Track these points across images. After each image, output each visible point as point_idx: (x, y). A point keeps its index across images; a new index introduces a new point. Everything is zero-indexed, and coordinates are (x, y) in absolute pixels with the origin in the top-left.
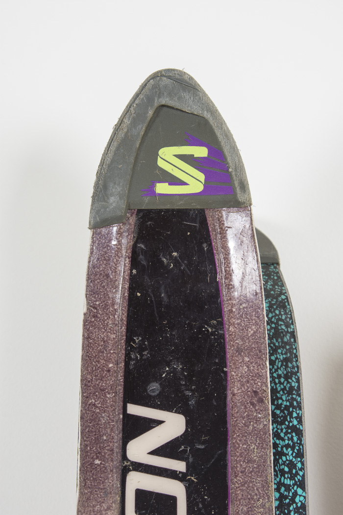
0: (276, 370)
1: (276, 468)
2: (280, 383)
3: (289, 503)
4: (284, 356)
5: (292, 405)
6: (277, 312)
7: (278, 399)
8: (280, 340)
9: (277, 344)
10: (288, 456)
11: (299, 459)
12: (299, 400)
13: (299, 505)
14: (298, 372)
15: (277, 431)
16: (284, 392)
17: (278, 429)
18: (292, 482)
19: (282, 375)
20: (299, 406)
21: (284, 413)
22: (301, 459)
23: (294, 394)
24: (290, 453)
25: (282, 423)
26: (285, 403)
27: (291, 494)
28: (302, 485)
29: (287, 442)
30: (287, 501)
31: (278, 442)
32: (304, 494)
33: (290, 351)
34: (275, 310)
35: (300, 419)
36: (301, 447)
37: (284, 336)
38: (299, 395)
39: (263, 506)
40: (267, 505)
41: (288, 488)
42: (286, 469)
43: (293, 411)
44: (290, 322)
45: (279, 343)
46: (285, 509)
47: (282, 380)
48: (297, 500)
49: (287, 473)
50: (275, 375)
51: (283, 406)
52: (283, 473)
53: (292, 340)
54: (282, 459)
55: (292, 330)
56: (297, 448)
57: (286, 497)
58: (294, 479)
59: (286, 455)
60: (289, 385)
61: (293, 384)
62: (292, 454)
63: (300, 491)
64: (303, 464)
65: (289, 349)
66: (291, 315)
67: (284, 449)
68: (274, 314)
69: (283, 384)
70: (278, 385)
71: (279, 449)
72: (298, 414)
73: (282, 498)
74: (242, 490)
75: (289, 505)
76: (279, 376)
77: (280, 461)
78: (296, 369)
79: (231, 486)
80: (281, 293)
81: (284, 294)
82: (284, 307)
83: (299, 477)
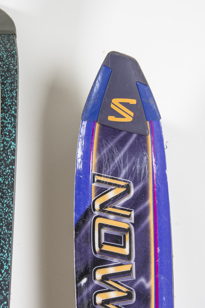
0: (6, 88)
1: (3, 133)
2: (7, 94)
3: (8, 148)
4: (11, 81)
5: (12, 104)
6: (10, 59)
7: (6, 101)
8: (9, 73)
9: (8, 75)
10: (8, 128)
11: (14, 129)
12: (16, 102)
13: (12, 149)
14: (17, 88)
15: (4, 116)
16: (9, 98)
17: (5, 115)
18: (10, 139)
19: (9, 90)
20: (16, 105)
21: (8, 108)
22: (15, 129)
23: (14, 99)
24: (10, 126)
25: (7, 112)
26: (9, 103)
27: (9, 145)
28: (14, 140)
29: (8, 121)
30: (7, 148)
31: (4, 121)
32: (15, 145)
33: (14, 79)
34: (9, 58)
35: (16, 111)
36: (15, 123)
37: (11, 71)
38: (16, 100)
41: (7, 142)
42: (7, 134)
43: (13, 107)
44: (16, 64)
45: (9, 75)
46: (5, 151)
47: (9, 92)
48: (11, 147)
49: (8, 135)
50: (5, 90)
51: (8, 105)
52: (6, 135)
53: (16, 73)
54: (5, 129)
55: (16, 68)
56: (13, 124)
57: (6, 146)
58: (11, 138)
59: (7, 127)
60: (12, 95)
61: (14, 94)
62: (11, 127)
63: (13, 143)
64: (15, 131)
65: (14, 77)
66: (17, 61)
67: (7, 124)
68: (8, 60)
69: (9, 94)
70: (6, 95)
71: (5, 125)
72: (15, 108)
73: (4, 146)
75: (8, 149)
76: (7, 91)
77: (5, 130)
78: (16, 87)
80: (14, 50)
81: (15, 50)
82: (14, 57)
83: (13, 137)
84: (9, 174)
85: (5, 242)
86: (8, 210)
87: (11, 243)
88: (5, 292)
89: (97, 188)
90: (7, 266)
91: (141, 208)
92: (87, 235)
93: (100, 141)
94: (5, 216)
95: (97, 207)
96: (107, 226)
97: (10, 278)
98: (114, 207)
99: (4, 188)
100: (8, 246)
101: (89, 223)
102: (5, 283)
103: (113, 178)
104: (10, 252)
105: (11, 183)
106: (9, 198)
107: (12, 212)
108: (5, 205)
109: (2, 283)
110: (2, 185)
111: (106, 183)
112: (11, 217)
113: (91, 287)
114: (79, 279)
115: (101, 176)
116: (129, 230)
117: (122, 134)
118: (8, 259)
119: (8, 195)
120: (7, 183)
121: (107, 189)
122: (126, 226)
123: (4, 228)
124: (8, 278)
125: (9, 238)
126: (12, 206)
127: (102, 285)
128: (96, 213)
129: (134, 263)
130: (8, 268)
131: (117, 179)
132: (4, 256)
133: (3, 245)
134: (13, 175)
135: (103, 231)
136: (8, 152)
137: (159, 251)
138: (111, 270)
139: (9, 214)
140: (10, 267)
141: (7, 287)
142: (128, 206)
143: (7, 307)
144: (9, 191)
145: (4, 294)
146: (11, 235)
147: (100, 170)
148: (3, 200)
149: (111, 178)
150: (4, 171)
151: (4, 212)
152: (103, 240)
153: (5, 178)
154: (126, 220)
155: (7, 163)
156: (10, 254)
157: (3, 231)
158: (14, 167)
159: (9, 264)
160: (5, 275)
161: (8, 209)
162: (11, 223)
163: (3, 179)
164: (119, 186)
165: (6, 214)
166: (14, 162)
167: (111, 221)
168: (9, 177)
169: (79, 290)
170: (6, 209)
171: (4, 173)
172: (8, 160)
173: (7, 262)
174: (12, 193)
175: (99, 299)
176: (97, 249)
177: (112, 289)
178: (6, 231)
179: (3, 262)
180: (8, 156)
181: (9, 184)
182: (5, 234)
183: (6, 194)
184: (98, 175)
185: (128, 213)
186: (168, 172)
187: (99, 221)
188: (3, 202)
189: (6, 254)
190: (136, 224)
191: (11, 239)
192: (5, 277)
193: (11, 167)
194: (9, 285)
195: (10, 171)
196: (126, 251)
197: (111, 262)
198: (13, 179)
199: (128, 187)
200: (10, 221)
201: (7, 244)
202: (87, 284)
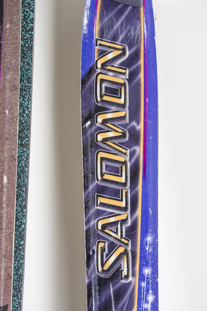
1: (23, 5)
11: (32, 2)
13: (31, 18)
27: (28, 14)
28: (33, 11)
30: (27, 17)
32: (33, 14)
39: (17, 18)
40: (18, 18)
41: (27, 12)
42: (27, 5)
48: (30, 16)
49: (27, 7)
52: (26, 6)
57: (26, 16)
58: (30, 9)
63: (32, 13)
64: (33, 3)
73: (25, 15)
74: (9, 12)
75: (27, 18)
77: (25, 2)
79: (4, 10)
83: (32, 8)
84: (28, 38)
85: (26, 92)
86: (28, 68)
87: (30, 93)
88: (27, 131)
89: (99, 50)
90: (28, 111)
91: (134, 67)
92: (91, 87)
93: (102, 11)
94: (26, 72)
95: (99, 65)
96: (106, 81)
97: (30, 121)
98: (113, 66)
99: (25, 49)
100: (28, 95)
101: (93, 78)
102: (27, 124)
103: (112, 43)
104: (30, 101)
105: (30, 45)
106: (29, 58)
107: (31, 69)
108: (25, 64)
109: (24, 124)
110: (23, 47)
111: (106, 46)
112: (31, 73)
113: (94, 128)
114: (84, 122)
115: (102, 40)
116: (124, 84)
117: (120, 6)
118: (28, 106)
119: (28, 55)
120: (27, 46)
121: (107, 51)
122: (122, 81)
123: (25, 81)
124: (29, 121)
125: (29, 89)
126: (31, 64)
127: (103, 127)
128: (98, 71)
129: (128, 110)
130: (28, 113)
131: (115, 44)
132: (26, 104)
133: (24, 95)
134: (32, 39)
135: (104, 85)
136: (27, 21)
137: (147, 101)
138: (110, 116)
139: (29, 71)
140: (30, 112)
141: (28, 127)
142: (124, 65)
143: (28, 142)
144: (29, 52)
145: (26, 133)
146: (31, 87)
147: (102, 35)
148: (24, 59)
149: (110, 42)
150: (25, 36)
151: (25, 69)
152: (103, 92)
153: (25, 42)
154: (122, 76)
155: (27, 29)
156: (30, 102)
157: (24, 84)
158: (32, 33)
159: (30, 110)
160: (26, 118)
161: (28, 66)
162: (31, 78)
163: (24, 42)
164: (117, 49)
165: (26, 70)
166: (33, 29)
167: (110, 77)
168: (28, 41)
169: (84, 131)
170: (26, 67)
171: (25, 38)
172: (28, 27)
173: (28, 108)
174: (31, 54)
175: (100, 137)
176: (99, 99)
177: (110, 130)
178: (27, 84)
179: (25, 108)
180: (28, 23)
181: (28, 46)
182: (26, 86)
183: (27, 54)
184: (100, 40)
185: (123, 71)
186: (156, 38)
187: (100, 77)
188: (24, 61)
189: (27, 102)
190: (130, 80)
191: (30, 90)
192: (26, 120)
193: (30, 33)
194: (29, 126)
195: (29, 36)
196: (122, 101)
197: (109, 109)
198: (32, 42)
199: (124, 50)
200: (30, 76)
201: (28, 94)
202: (91, 126)
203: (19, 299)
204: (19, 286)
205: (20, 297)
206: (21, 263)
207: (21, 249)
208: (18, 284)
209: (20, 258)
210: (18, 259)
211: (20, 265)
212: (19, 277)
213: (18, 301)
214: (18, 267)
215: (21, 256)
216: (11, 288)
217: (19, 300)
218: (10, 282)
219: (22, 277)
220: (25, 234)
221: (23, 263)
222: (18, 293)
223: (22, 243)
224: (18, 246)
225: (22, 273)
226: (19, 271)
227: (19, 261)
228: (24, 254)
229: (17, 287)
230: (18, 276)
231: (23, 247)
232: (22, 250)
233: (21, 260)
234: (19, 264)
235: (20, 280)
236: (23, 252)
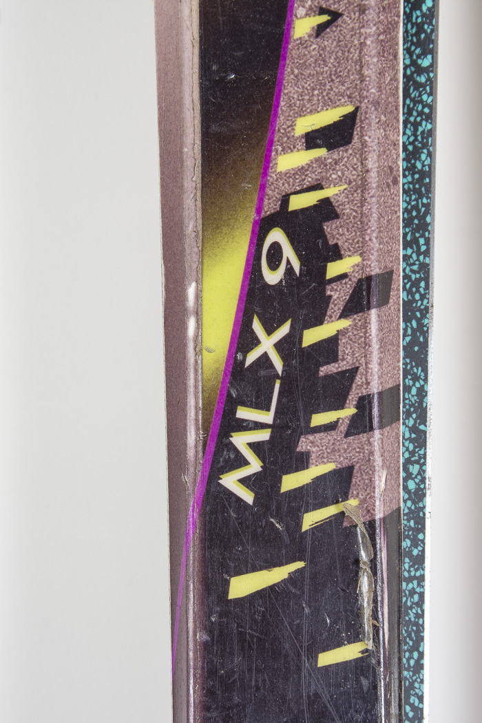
203: (423, 253)
204: (418, 211)
205: (423, 248)
206: (423, 133)
207: (424, 86)
208: (418, 203)
209: (420, 114)
210: (412, 119)
211: (419, 138)
212: (420, 181)
213: (418, 260)
214: (415, 148)
215: (423, 107)
216: (399, 217)
217: (421, 258)
218: (396, 195)
219: (427, 180)
220: (434, 30)
221: (431, 133)
222: (417, 235)
223: (426, 62)
224: (412, 73)
225: (430, 166)
226: (419, 159)
227: (416, 125)
228: (434, 101)
229: (414, 213)
230: (417, 176)
231: (429, 79)
232: (428, 88)
233: (424, 123)
234: (416, 136)
235: (423, 189)
236: (430, 94)
